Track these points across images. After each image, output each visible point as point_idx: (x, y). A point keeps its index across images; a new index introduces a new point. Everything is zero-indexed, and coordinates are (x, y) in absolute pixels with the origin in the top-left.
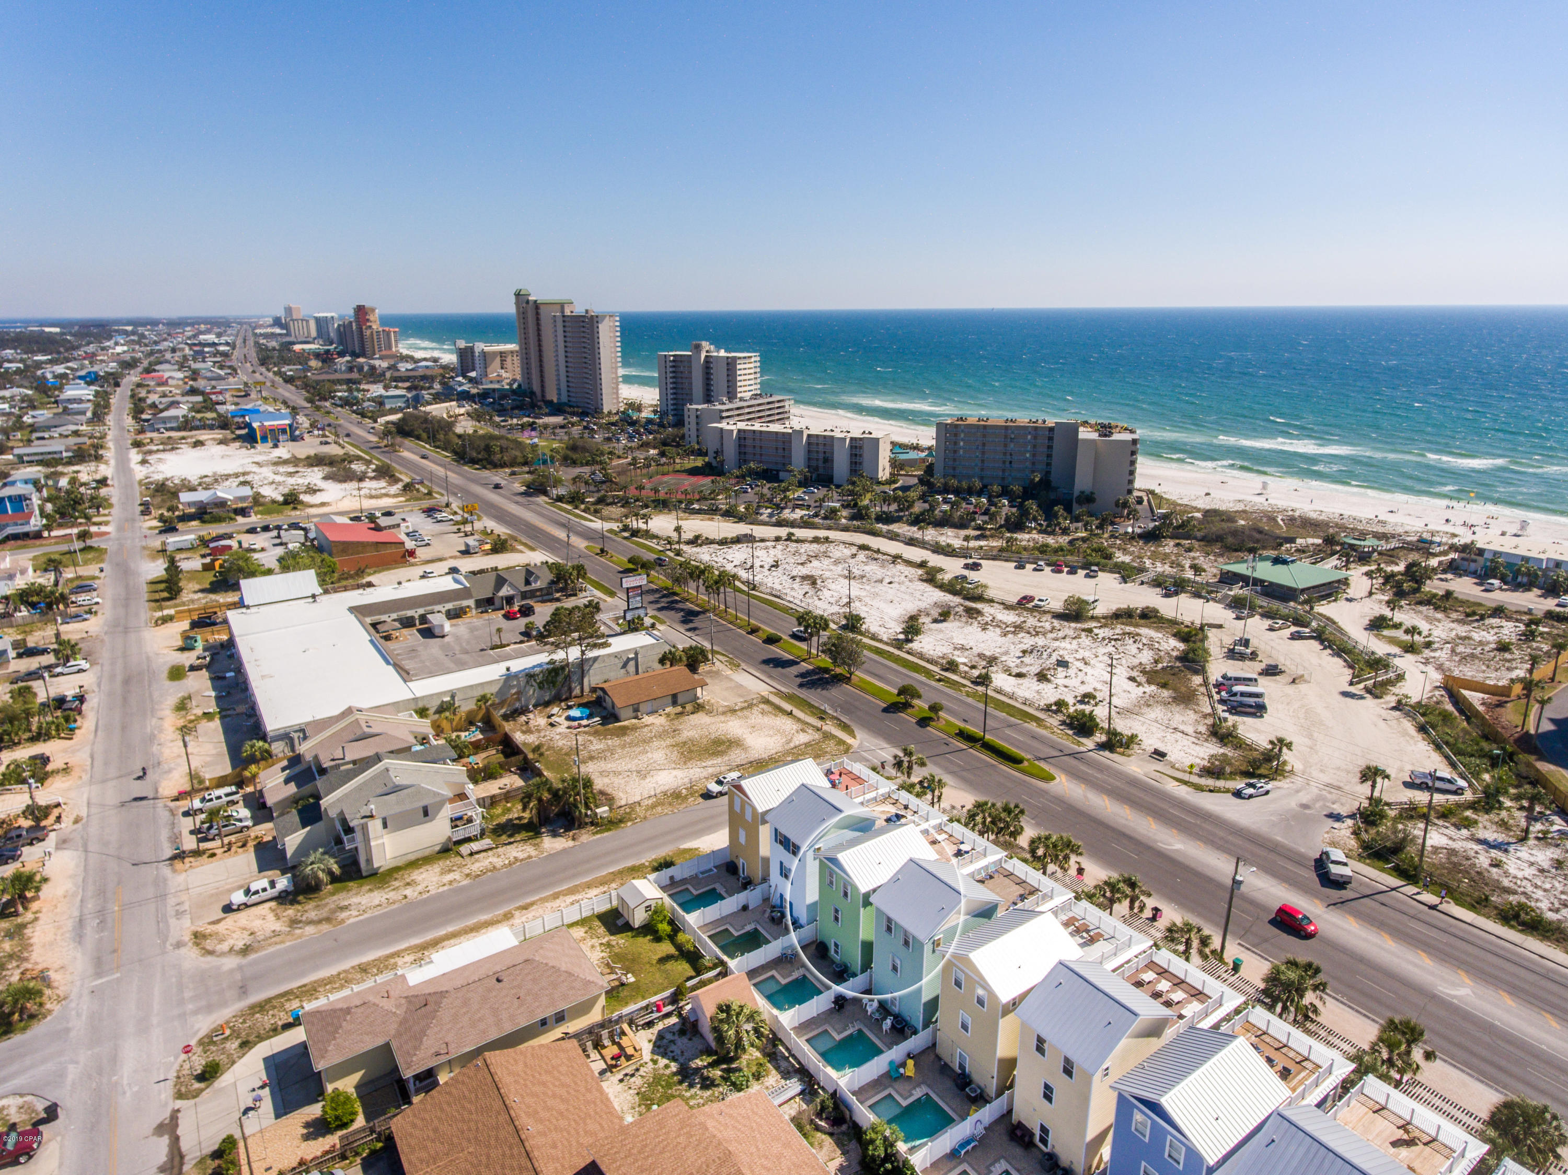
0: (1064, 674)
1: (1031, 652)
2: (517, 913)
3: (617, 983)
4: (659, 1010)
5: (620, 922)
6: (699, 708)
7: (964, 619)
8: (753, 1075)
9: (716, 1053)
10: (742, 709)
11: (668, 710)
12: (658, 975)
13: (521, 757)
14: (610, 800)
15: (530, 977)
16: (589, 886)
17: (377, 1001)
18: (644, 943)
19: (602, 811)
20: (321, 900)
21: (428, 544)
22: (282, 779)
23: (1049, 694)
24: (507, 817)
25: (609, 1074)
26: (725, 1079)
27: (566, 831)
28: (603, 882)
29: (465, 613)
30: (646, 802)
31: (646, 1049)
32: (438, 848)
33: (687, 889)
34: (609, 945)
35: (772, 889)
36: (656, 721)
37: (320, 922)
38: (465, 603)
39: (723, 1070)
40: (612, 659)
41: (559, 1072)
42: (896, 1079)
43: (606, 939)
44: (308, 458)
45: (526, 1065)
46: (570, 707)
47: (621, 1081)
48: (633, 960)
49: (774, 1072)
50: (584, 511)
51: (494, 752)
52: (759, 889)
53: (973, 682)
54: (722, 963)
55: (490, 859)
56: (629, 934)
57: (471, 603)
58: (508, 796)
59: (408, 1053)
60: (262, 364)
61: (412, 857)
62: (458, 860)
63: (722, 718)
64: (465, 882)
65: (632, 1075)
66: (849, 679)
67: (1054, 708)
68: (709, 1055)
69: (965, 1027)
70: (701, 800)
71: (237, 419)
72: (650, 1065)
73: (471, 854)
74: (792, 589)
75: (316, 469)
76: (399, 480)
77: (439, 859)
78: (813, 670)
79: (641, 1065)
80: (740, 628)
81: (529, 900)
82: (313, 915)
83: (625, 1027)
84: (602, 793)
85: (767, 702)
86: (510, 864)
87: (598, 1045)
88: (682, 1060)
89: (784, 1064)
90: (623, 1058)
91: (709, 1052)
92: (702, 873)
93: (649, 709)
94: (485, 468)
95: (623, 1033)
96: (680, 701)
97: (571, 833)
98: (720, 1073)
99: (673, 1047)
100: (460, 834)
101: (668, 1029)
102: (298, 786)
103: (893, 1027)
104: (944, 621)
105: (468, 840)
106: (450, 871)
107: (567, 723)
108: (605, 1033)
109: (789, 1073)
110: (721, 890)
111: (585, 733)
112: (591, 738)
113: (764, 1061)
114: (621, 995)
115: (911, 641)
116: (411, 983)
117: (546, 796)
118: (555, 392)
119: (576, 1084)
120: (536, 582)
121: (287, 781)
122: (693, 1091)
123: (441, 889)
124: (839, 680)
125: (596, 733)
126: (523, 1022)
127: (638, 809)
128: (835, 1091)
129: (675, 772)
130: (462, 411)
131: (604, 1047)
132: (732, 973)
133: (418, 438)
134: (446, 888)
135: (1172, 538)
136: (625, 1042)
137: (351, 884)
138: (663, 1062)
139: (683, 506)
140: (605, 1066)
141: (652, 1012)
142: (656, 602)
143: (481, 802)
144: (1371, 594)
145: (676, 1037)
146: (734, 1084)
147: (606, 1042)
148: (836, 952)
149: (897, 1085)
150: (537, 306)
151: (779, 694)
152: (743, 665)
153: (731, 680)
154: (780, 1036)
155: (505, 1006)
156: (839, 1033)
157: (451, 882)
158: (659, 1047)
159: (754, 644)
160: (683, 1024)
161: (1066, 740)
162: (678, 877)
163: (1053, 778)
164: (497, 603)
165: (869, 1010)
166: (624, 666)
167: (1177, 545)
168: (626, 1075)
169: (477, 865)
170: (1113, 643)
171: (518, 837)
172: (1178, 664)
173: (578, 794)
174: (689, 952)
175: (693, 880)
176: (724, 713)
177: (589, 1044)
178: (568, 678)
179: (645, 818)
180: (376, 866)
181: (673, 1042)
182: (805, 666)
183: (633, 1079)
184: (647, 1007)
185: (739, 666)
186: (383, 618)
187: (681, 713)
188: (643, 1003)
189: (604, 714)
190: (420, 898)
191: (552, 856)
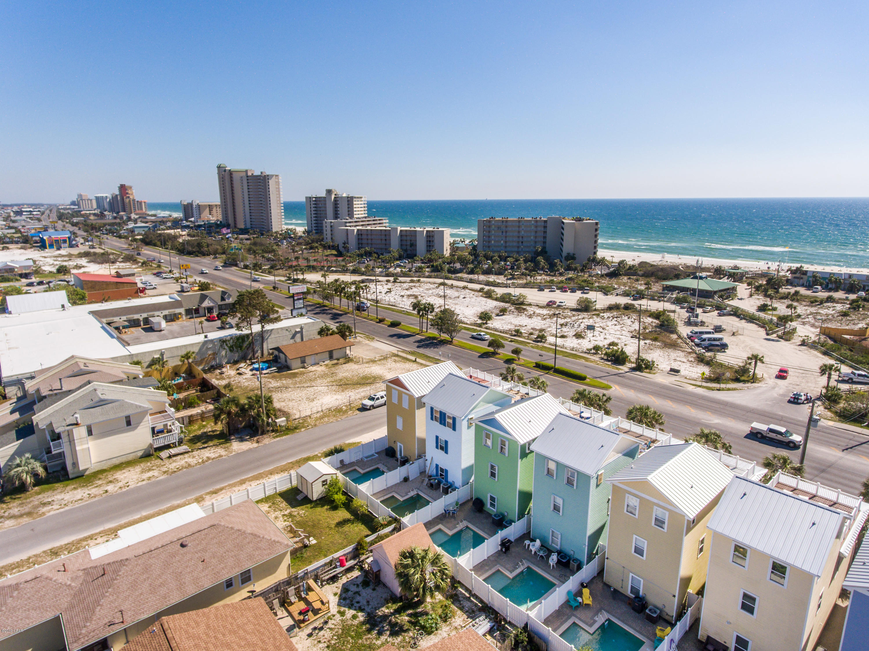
0: (592, 334)
1: (566, 325)
2: (208, 497)
3: (300, 545)
4: (342, 565)
5: (300, 497)
6: (348, 360)
7: (516, 313)
8: (440, 617)
9: (400, 599)
10: (380, 360)
11: (326, 362)
12: (337, 537)
13: (215, 391)
14: (286, 414)
15: (215, 541)
16: (271, 473)
17: (50, 575)
18: (322, 512)
19: (281, 421)
20: (26, 499)
21: (155, 288)
22: (9, 411)
23: (586, 344)
24: (202, 431)
25: (296, 630)
26: (414, 624)
27: (251, 437)
28: (283, 470)
29: (178, 319)
30: (315, 416)
31: (333, 601)
32: (140, 454)
33: (355, 470)
34: (290, 515)
35: (428, 463)
36: (320, 369)
37: (21, 516)
38: (177, 311)
39: (410, 615)
40: (285, 331)
41: (245, 631)
42: (577, 608)
43: (288, 511)
44: (79, 254)
45: (208, 627)
46: (253, 363)
47: (310, 635)
48: (314, 526)
49: (459, 612)
50: (262, 272)
51: (194, 391)
52: (417, 463)
53: (534, 341)
54: (396, 520)
55: (186, 460)
56: (309, 505)
57: (182, 311)
58: (203, 416)
59: (78, 626)
60: (59, 220)
61: (117, 461)
62: (159, 461)
63: (367, 365)
64: (162, 477)
65: (321, 629)
66: (451, 341)
67: (593, 351)
68: (394, 602)
69: (639, 551)
70: (358, 412)
71: (34, 238)
72: (338, 617)
73: (170, 457)
74: (403, 301)
75: (83, 259)
76: (139, 262)
77: (141, 462)
78: (425, 339)
79: (329, 618)
80: (371, 320)
81: (218, 487)
82: (15, 511)
83: (311, 582)
84: (280, 410)
85: (397, 356)
86: (203, 462)
87: (284, 603)
88: (368, 609)
89: (467, 604)
90: (310, 613)
91: (394, 599)
92: (367, 457)
93: (313, 362)
94: (197, 256)
95: (310, 589)
96: (335, 356)
97: (255, 438)
98: (407, 618)
99: (358, 598)
100: (161, 443)
101: (352, 582)
102: (20, 415)
103: (559, 562)
104: (503, 315)
105: (168, 447)
106: (150, 470)
107: (251, 373)
108: (291, 590)
109: (473, 612)
110: (382, 467)
111: (266, 377)
112: (271, 380)
113: (448, 602)
114: (305, 555)
115: (486, 323)
116: (93, 558)
117: (234, 409)
118: (243, 223)
119: (263, 642)
120: (229, 298)
121: (12, 412)
122: (383, 638)
123: (140, 484)
124: (445, 343)
125: (274, 377)
126: (207, 584)
127: (309, 420)
128: (526, 625)
129: (335, 397)
130: (184, 233)
131: (291, 604)
132: (406, 526)
133: (155, 245)
134: (144, 483)
135: (625, 275)
136: (311, 597)
137: (57, 485)
138: (350, 613)
139: (326, 269)
140: (292, 623)
141: (336, 567)
142: (313, 310)
143: (181, 420)
144: (751, 296)
145: (361, 588)
146: (423, 628)
147: (293, 599)
148: (492, 505)
149: (578, 613)
150: (231, 173)
151: (404, 351)
152: (376, 338)
153: (370, 346)
154: (459, 578)
155: (188, 570)
156: (511, 572)
157: (149, 478)
158: (345, 599)
159: (383, 328)
160: (366, 576)
161: (609, 367)
162: (347, 461)
163: (611, 388)
164: (201, 311)
165: (533, 549)
166: (293, 337)
167: (629, 278)
168: (315, 629)
169: (174, 464)
170: (615, 319)
171: (211, 443)
172: (658, 330)
173: (261, 407)
174: (364, 515)
175: (360, 462)
176: (367, 363)
177: (276, 602)
178: (252, 344)
179: (315, 425)
180: (81, 468)
181: (357, 593)
182: (419, 337)
183: (322, 633)
184: (331, 563)
185: (373, 339)
186: (116, 319)
187: (337, 364)
188: (327, 559)
189: (279, 365)
190: (120, 491)
191: (238, 454)
